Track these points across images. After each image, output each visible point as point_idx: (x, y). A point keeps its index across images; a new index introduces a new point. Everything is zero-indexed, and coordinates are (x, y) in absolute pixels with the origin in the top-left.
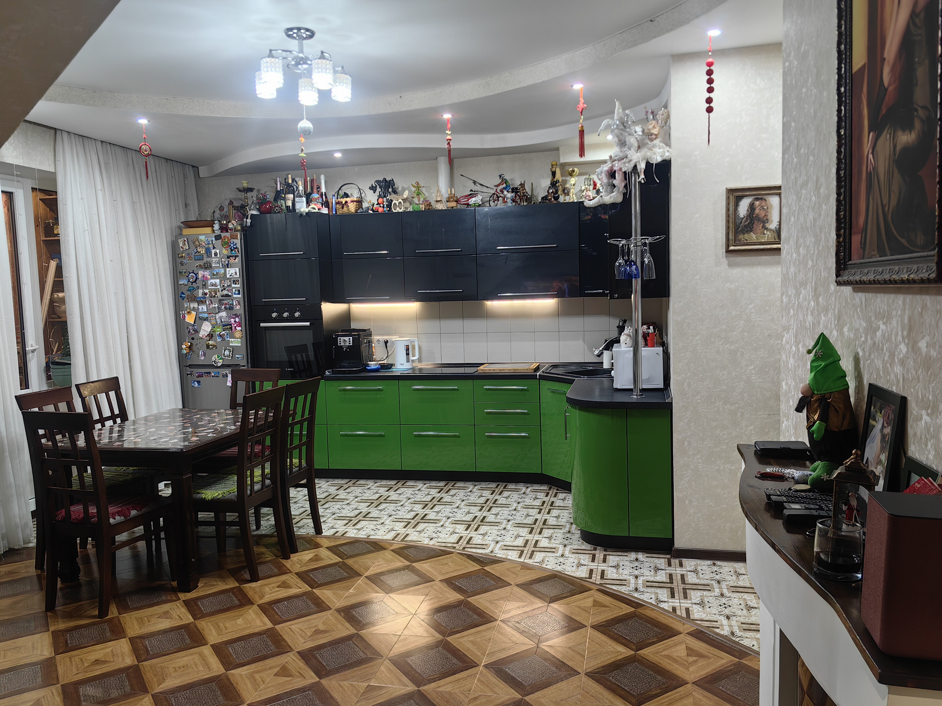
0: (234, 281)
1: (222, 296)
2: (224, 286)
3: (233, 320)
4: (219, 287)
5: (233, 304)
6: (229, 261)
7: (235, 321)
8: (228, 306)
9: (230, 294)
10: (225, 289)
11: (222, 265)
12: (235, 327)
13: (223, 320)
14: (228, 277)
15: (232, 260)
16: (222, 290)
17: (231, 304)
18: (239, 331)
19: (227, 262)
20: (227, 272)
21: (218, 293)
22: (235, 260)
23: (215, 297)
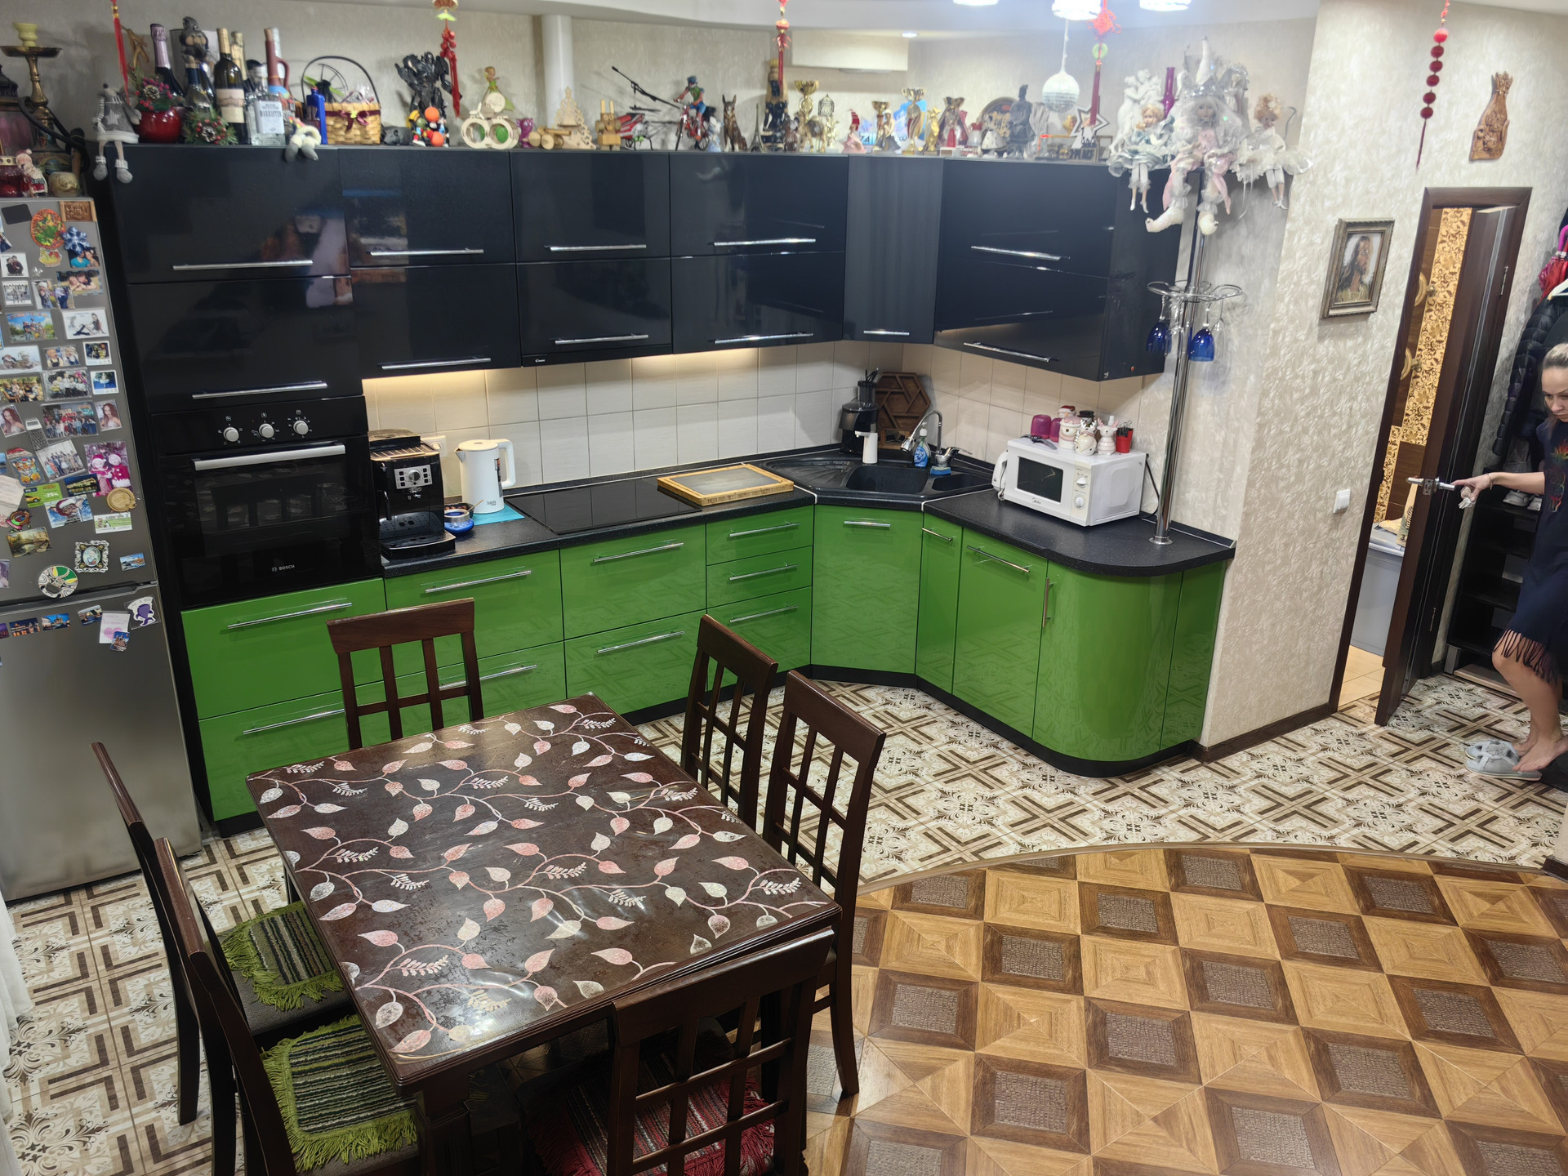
0: (90, 349)
1: (56, 395)
2: (56, 365)
3: (98, 463)
4: (38, 369)
5: (94, 417)
6: (66, 290)
7: (108, 465)
8: (77, 424)
9: (81, 387)
10: (61, 374)
11: (43, 299)
12: (109, 481)
13: (64, 465)
14: (70, 334)
15: (77, 286)
16: (52, 379)
17: (87, 418)
18: (123, 493)
19: (59, 293)
20: (67, 323)
21: (37, 390)
22: (88, 283)
23: (25, 398)
